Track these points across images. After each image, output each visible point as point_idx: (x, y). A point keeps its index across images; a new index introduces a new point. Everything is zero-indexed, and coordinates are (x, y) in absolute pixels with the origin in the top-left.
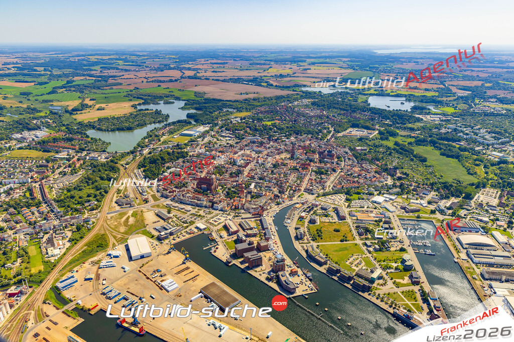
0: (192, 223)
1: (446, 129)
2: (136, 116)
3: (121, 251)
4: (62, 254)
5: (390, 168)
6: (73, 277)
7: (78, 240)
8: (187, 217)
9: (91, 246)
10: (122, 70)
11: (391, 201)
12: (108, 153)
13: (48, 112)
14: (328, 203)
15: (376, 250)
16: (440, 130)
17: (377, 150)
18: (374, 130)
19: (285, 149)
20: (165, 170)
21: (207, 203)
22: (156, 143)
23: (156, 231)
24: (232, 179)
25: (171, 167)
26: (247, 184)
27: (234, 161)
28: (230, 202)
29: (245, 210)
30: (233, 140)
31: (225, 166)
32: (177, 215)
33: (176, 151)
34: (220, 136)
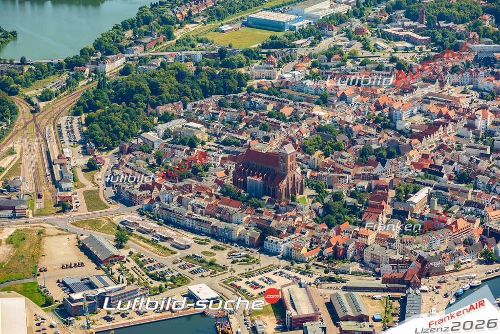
0: (179, 282)
20: (153, 123)
21: (247, 229)
22: (155, 42)
23: (64, 290)
24: (360, 168)
25: (173, 115)
26: (403, 189)
27: (390, 117)
28: (323, 234)
29: (364, 264)
30: (421, 49)
31: (354, 130)
32: (142, 254)
33: (208, 69)
34: (379, 37)
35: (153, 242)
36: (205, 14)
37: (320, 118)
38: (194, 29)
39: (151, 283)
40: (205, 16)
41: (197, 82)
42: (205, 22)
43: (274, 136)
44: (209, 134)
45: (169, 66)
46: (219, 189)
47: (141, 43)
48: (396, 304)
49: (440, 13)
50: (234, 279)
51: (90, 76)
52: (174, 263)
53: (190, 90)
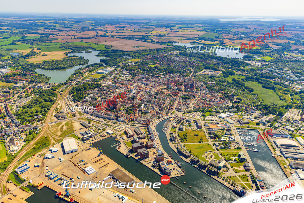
0: (104, 130)
1: (266, 71)
2: (67, 60)
3: (58, 148)
4: (19, 149)
5: (230, 96)
6: (26, 165)
7: (30, 141)
8: (101, 126)
9: (39, 144)
10: (58, 30)
11: (231, 117)
12: (49, 84)
13: (10, 57)
14: (190, 117)
15: (221, 148)
16: (261, 71)
17: (222, 83)
18: (219, 71)
19: (163, 82)
20: (86, 95)
21: (113, 117)
22: (80, 78)
23: (81, 135)
24: (129, 101)
25: (90, 93)
26: (139, 105)
27: (131, 90)
28: (128, 116)
29: (138, 121)
30: (130, 76)
32: (94, 124)
33: (93, 83)
34: (122, 74)
36: (88, 71)
37: (118, 92)
38: (87, 74)
39: (99, 131)
43: (111, 96)
44: (98, 97)
45: (85, 83)
46: (105, 109)
48: (147, 129)
50: (114, 128)
51: (70, 86)
53: (91, 88)
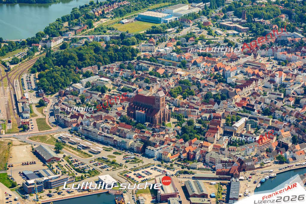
20: (79, 78)
21: (135, 142)
22: (82, 29)
23: (23, 178)
24: (205, 106)
25: (91, 73)
26: (230, 119)
27: (224, 75)
28: (181, 145)
29: (206, 163)
30: (243, 35)
31: (201, 83)
32: (71, 157)
33: (113, 46)
34: (218, 27)
35: (78, 150)
36: (113, 13)
37: (181, 76)
38: (105, 22)
39: (76, 174)
40: (113, 14)
41: (106, 53)
42: (112, 18)
43: (153, 86)
44: (113, 85)
45: (90, 44)
46: (119, 118)
47: (73, 30)
48: (225, 187)
49: (255, 13)
50: (127, 172)
51: (41, 49)
52: (90, 162)
53: (102, 58)
